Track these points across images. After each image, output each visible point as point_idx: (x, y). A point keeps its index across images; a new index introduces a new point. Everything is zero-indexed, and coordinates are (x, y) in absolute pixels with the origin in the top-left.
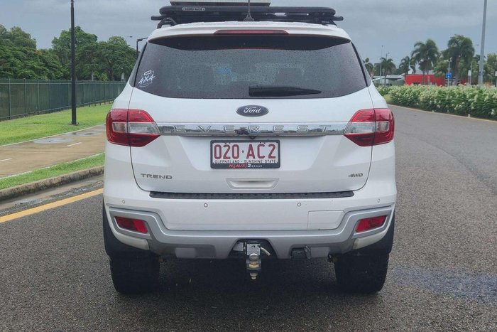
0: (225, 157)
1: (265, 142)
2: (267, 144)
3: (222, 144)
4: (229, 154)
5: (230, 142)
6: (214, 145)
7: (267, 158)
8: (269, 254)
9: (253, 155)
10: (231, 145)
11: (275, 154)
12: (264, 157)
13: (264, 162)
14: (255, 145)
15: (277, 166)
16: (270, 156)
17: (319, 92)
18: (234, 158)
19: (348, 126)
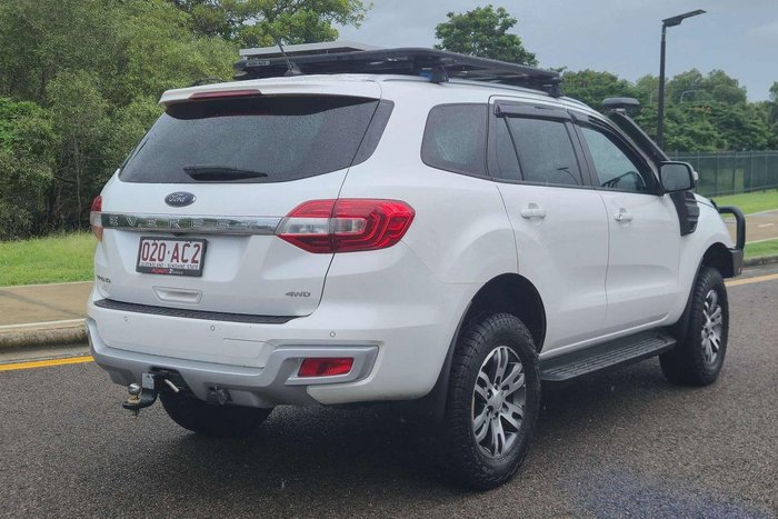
0: (152, 260)
1: (191, 241)
2: (194, 243)
3: (151, 242)
4: (155, 256)
5: (159, 239)
6: (144, 242)
7: (189, 263)
8: (177, 390)
9: (177, 258)
10: (159, 243)
11: (198, 258)
12: (187, 261)
13: (186, 268)
14: (181, 244)
15: (199, 273)
16: (194, 261)
17: (265, 175)
18: (160, 260)
19: (282, 222)
